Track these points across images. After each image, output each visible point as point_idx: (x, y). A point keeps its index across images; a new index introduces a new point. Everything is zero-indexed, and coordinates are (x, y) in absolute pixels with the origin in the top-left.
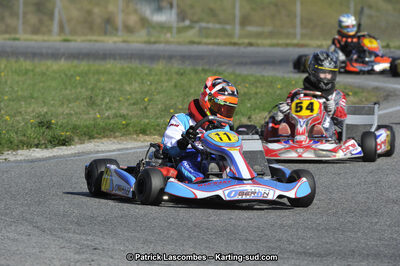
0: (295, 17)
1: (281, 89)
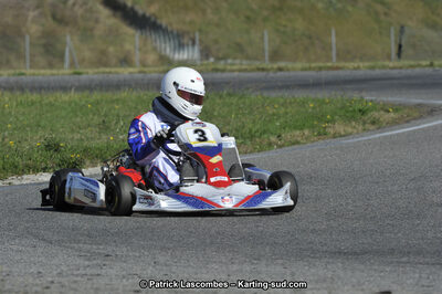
1: (313, 108)
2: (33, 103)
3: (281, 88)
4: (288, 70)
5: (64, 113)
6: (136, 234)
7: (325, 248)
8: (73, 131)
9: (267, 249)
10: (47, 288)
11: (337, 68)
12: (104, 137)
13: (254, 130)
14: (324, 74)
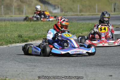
0: (96, 9)
1: (91, 26)
2: (15, 24)
3: (82, 20)
4: (84, 15)
5: (23, 27)
6: (43, 60)
7: (94, 64)
8: (26, 32)
9: (78, 64)
10: (19, 75)
11: (98, 15)
12: (34, 33)
13: (75, 31)
14: (94, 16)
